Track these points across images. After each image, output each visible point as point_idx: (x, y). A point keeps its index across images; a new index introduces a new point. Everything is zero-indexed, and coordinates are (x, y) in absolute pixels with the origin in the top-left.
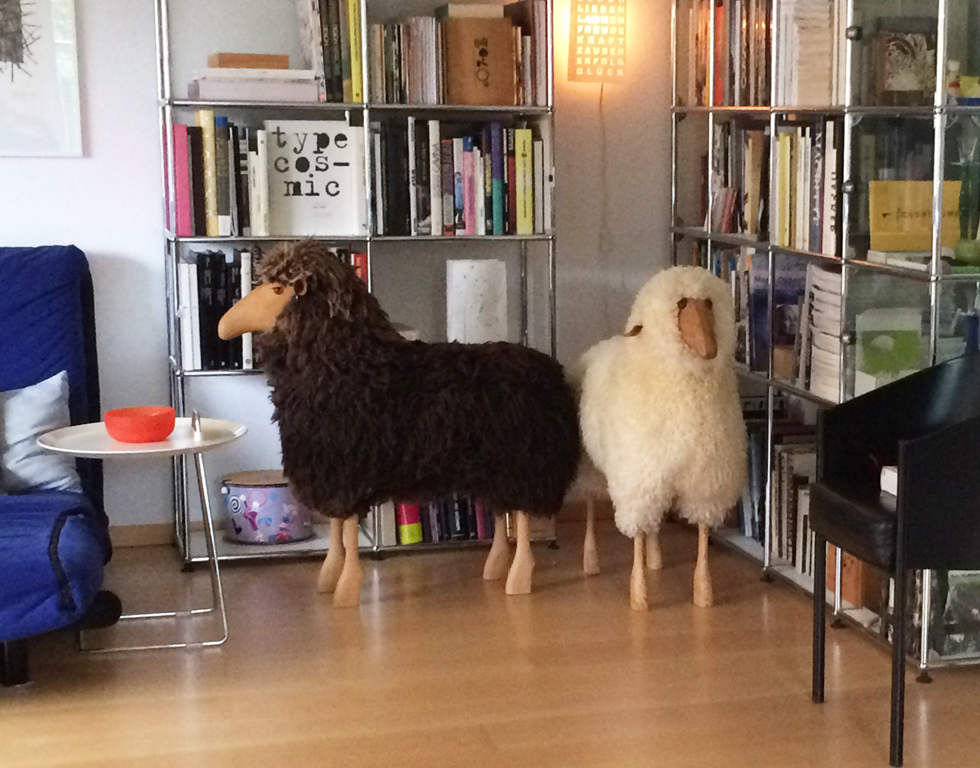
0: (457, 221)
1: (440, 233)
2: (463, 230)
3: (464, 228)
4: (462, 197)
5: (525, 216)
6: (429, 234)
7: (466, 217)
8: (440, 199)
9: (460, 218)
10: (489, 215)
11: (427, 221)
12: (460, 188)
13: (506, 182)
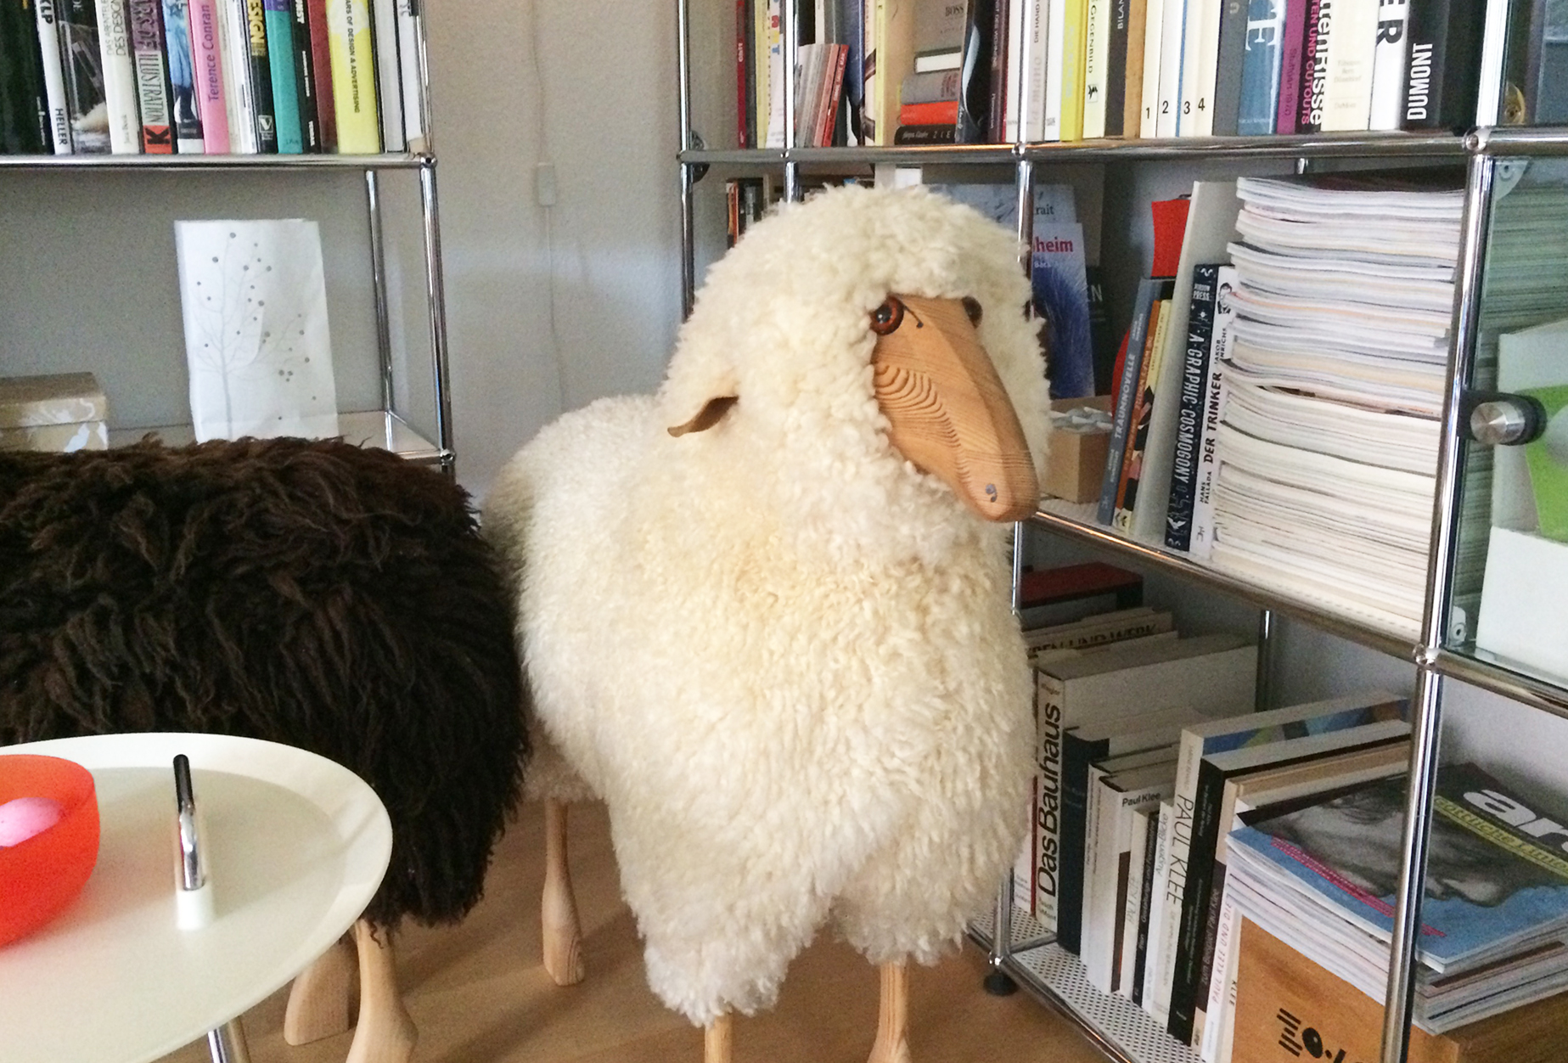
0: (178, 119)
1: (134, 147)
2: (197, 142)
3: (200, 135)
4: (186, 54)
5: (357, 109)
6: (105, 149)
7: (203, 108)
8: (127, 60)
9: (186, 112)
10: (264, 103)
11: (94, 116)
12: (179, 33)
13: (302, 20)
